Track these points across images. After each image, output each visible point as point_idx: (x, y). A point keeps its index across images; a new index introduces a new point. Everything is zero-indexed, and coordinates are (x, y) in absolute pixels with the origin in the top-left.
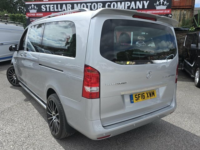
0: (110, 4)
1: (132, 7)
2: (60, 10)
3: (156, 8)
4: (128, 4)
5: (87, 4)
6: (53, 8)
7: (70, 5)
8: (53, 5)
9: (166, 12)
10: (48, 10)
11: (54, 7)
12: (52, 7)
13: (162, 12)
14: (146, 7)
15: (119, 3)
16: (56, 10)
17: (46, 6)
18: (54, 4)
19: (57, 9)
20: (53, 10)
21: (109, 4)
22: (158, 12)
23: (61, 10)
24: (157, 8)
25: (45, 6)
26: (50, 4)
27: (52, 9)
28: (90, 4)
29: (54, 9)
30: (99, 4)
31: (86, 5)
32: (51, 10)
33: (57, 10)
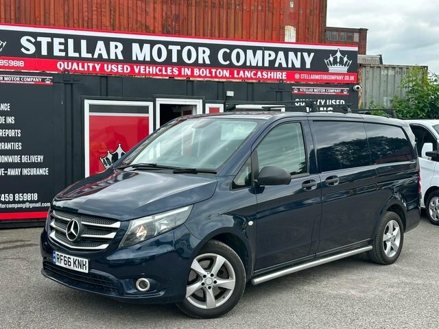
0: (228, 51)
1: (280, 64)
2: (84, 54)
3: (328, 70)
4: (270, 55)
5: (170, 47)
6: (62, 47)
7: (120, 46)
8: (62, 40)
9: (347, 78)
10: (44, 52)
11: (66, 44)
12: (60, 44)
13: (340, 78)
14: (308, 66)
15: (250, 52)
16: (71, 53)
17: (39, 39)
18: (66, 37)
19: (75, 51)
20: (63, 54)
21: (225, 52)
22: (333, 78)
23: (89, 56)
24: (332, 69)
25: (33, 40)
26: (53, 36)
27: (60, 50)
28: (179, 48)
29: (66, 50)
30: (201, 49)
31: (167, 48)
32: (56, 53)
33: (77, 55)
